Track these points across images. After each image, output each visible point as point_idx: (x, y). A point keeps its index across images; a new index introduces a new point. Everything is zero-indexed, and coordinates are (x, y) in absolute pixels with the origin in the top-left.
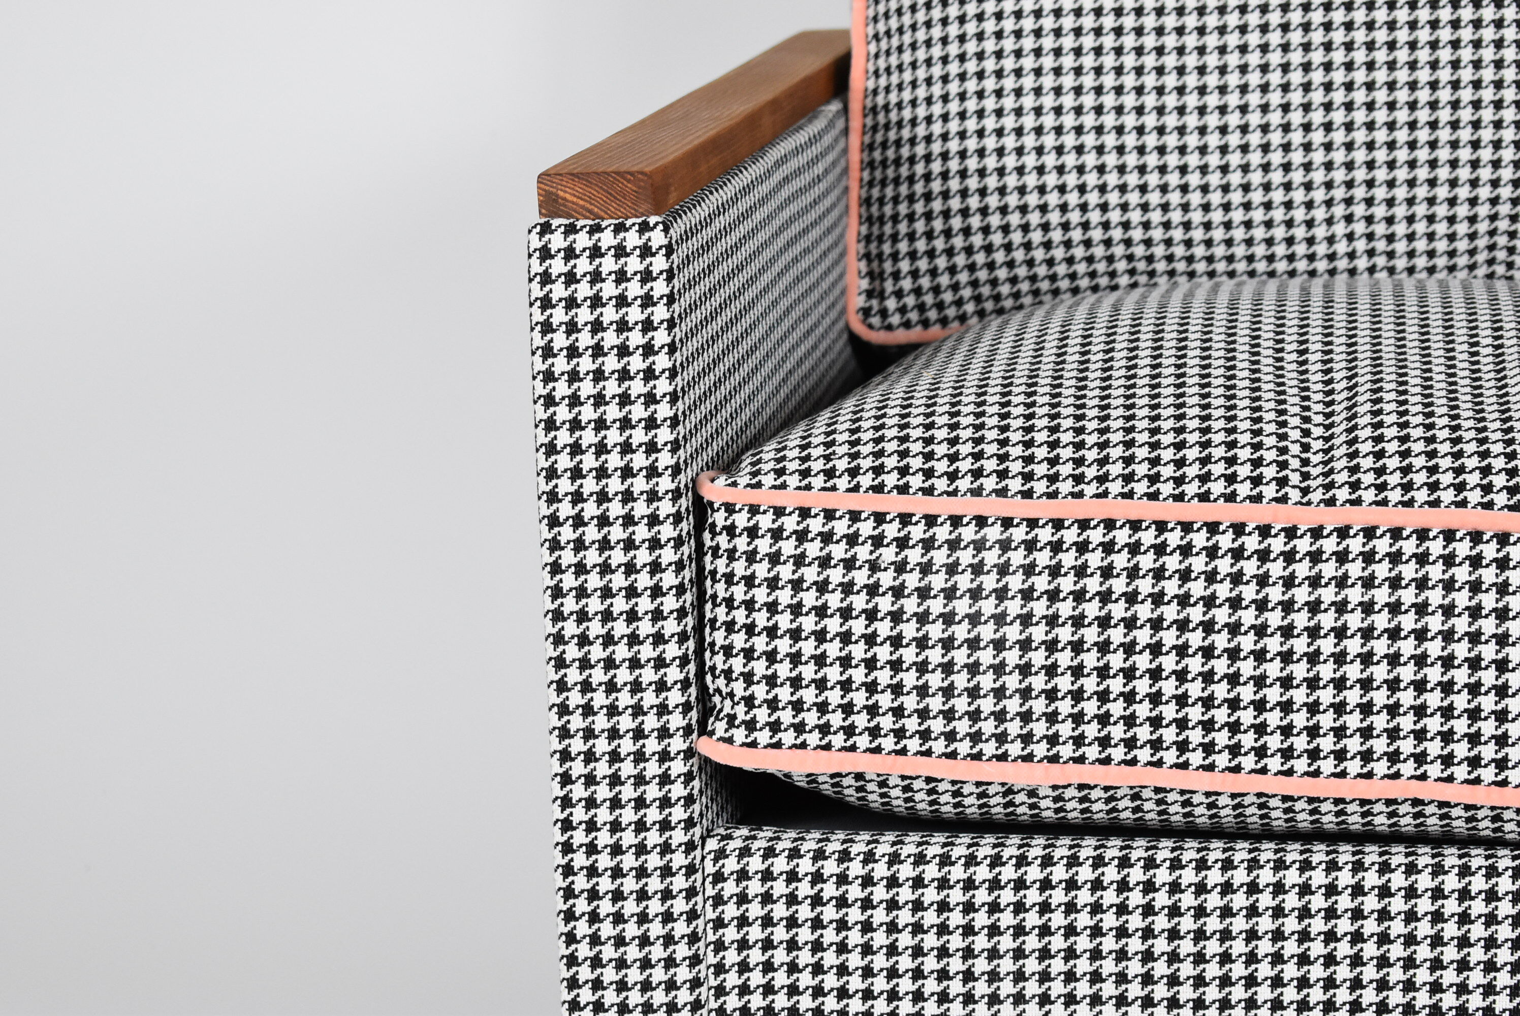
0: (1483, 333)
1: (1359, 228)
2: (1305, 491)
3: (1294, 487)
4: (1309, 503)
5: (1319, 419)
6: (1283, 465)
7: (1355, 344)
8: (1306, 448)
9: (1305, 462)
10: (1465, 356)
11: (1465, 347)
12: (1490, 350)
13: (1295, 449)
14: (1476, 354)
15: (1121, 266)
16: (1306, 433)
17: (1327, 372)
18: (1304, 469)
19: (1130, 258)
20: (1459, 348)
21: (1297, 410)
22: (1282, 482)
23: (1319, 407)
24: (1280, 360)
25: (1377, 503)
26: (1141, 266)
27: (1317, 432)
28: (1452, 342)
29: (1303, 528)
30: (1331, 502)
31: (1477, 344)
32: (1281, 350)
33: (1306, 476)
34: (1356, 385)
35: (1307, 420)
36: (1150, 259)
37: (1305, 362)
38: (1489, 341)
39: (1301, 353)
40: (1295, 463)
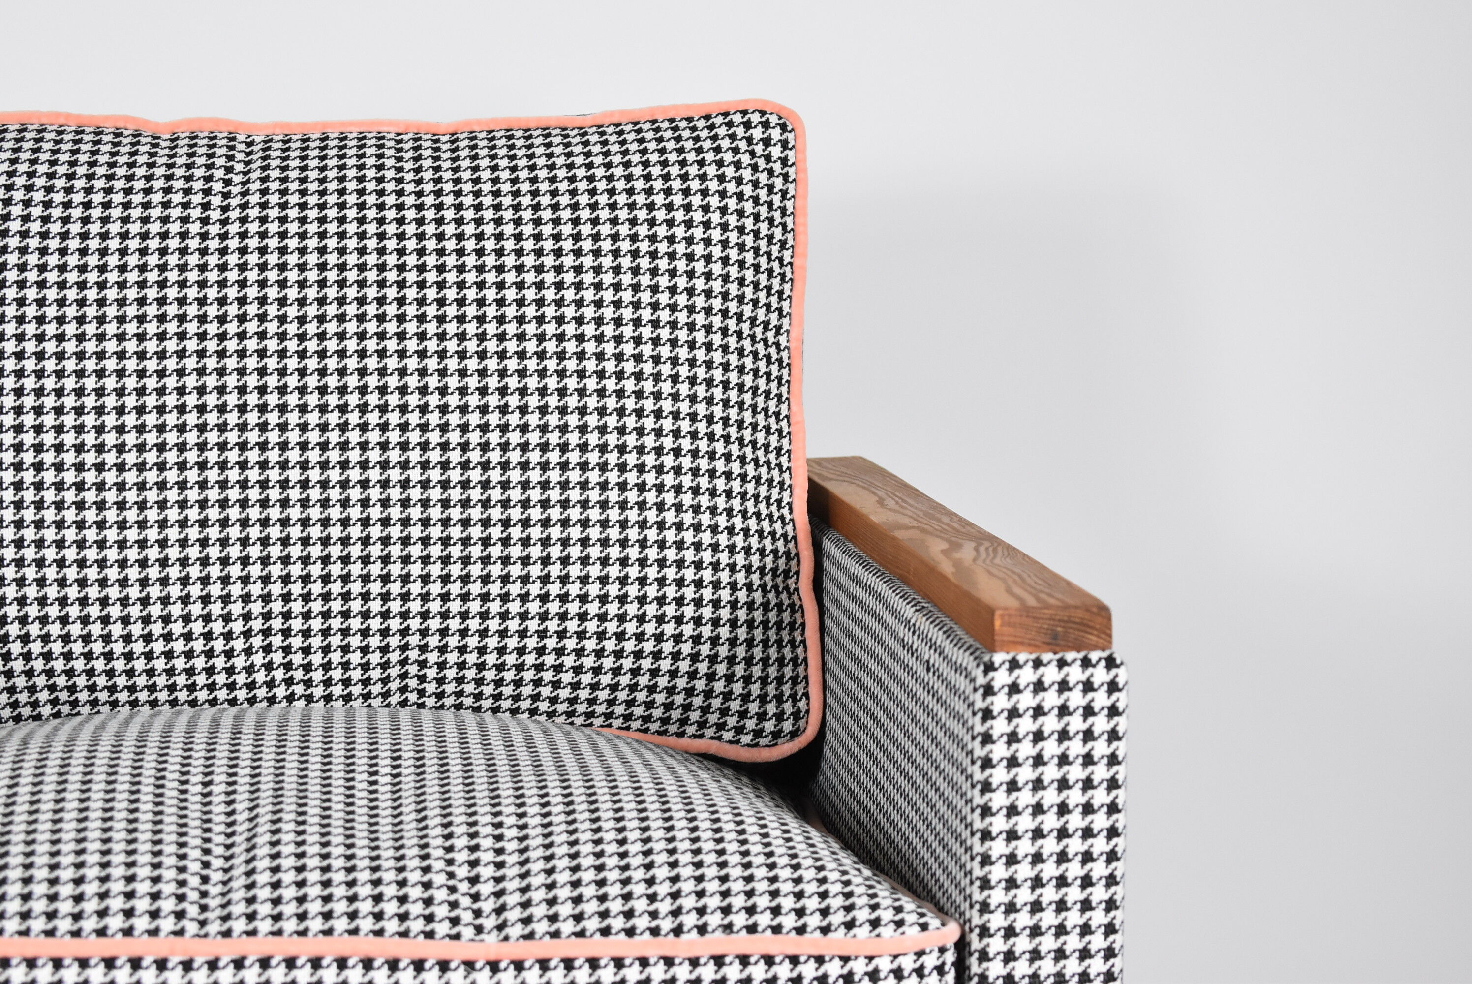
0: (382, 762)
1: (277, 658)
2: (203, 923)
3: (192, 919)
4: (206, 935)
5: (220, 850)
6: (181, 898)
7: (259, 775)
8: (205, 880)
9: (204, 894)
10: (365, 785)
11: (365, 776)
12: (388, 779)
13: (195, 881)
14: (375, 783)
15: (44, 696)
16: (206, 865)
17: (229, 803)
18: (203, 901)
19: (52, 688)
20: (359, 777)
21: (198, 842)
22: (180, 915)
23: (221, 839)
24: (185, 792)
25: (273, 934)
26: (64, 696)
27: (217, 863)
28: (353, 771)
29: (199, 961)
30: (227, 934)
31: (376, 773)
32: (186, 782)
33: (204, 908)
34: (256, 816)
35: (207, 852)
36: (72, 689)
37: (209, 794)
38: (388, 770)
39: (206, 784)
40: (193, 896)
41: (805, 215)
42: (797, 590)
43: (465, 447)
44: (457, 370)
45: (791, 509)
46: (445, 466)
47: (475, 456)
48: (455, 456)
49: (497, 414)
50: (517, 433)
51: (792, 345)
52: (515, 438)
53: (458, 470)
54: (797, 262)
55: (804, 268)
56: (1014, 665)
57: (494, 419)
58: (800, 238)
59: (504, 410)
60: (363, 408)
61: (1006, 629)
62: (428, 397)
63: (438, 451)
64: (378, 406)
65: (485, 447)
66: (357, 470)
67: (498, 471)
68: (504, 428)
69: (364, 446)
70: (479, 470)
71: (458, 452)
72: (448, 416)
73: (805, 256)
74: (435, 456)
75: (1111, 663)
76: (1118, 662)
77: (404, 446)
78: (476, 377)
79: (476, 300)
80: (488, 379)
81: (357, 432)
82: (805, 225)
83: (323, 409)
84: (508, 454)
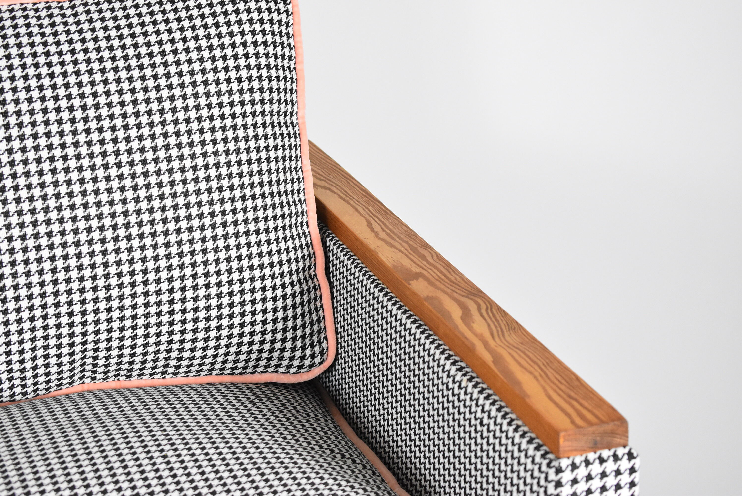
41: (300, 36)
42: (315, 275)
43: (114, 227)
44: (104, 177)
45: (307, 225)
46: (103, 241)
47: (122, 232)
48: (109, 234)
49: (133, 203)
50: (147, 214)
51: (300, 121)
52: (146, 217)
53: (112, 243)
54: (298, 67)
55: (302, 70)
56: (574, 467)
57: (131, 207)
58: (299, 51)
59: (137, 200)
60: (46, 210)
61: (567, 444)
62: (88, 198)
63: (98, 232)
64: (56, 207)
65: (127, 226)
66: (47, 250)
67: (137, 240)
68: (138, 212)
69: (49, 235)
70: (125, 241)
71: (111, 231)
72: (102, 209)
73: (302, 62)
74: (96, 235)
75: (631, 456)
76: (635, 455)
77: (76, 232)
78: (117, 181)
79: (110, 128)
80: (124, 181)
81: (44, 226)
82: (301, 42)
83: (20, 213)
84: (143, 228)
